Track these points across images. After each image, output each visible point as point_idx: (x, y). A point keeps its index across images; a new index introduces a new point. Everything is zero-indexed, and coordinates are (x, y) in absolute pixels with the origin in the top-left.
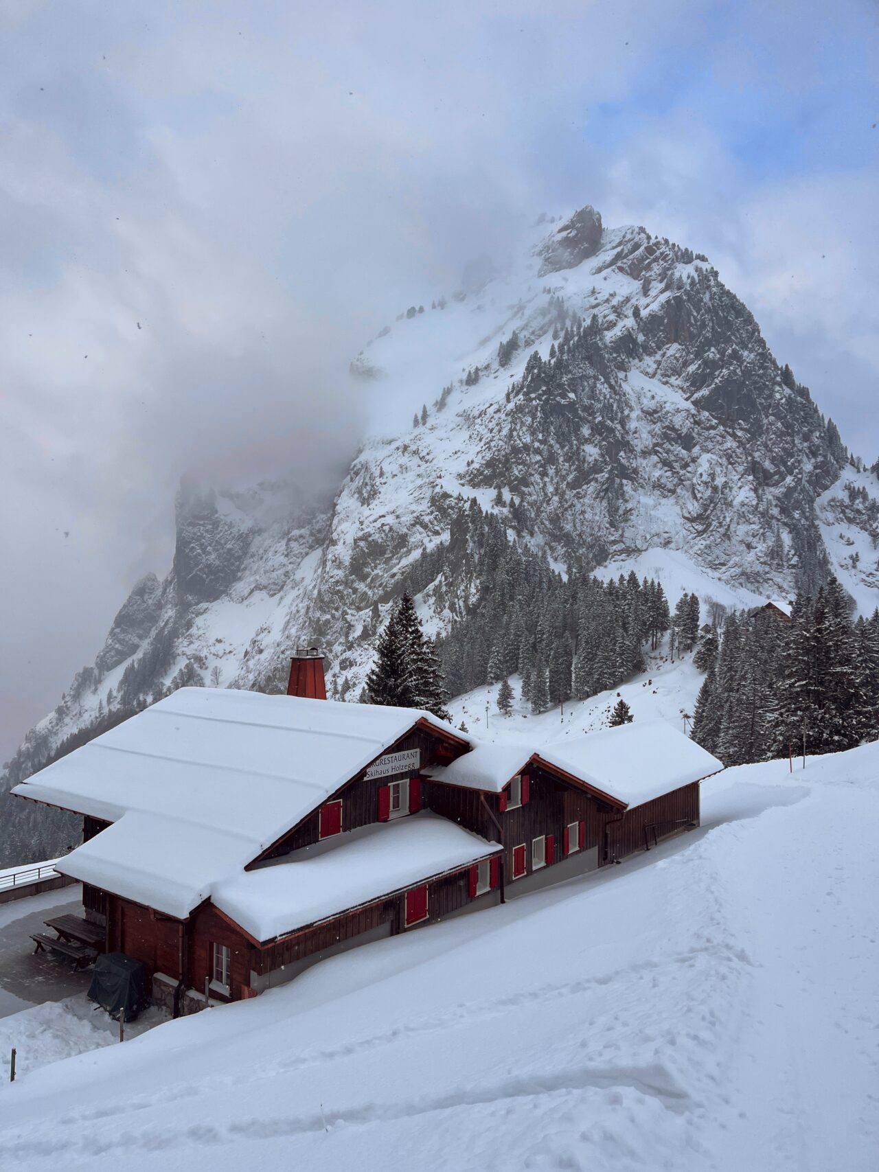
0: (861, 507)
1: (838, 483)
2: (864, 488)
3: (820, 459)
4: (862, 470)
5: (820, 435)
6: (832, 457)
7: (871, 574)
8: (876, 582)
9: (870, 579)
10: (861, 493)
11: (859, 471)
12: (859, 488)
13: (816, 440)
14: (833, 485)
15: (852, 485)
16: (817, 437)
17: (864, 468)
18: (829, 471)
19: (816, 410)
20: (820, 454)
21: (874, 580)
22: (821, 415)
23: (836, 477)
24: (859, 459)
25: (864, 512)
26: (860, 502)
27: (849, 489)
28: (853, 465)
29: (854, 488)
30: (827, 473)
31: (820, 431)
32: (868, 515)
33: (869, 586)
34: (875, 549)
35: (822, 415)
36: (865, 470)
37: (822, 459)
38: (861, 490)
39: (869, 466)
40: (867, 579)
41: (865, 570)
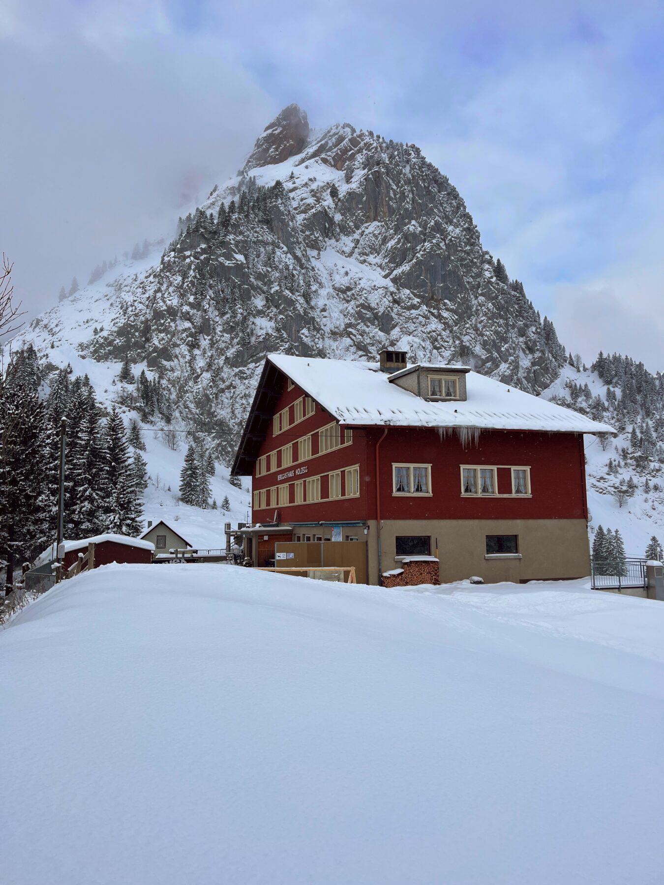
0: (584, 405)
1: (557, 381)
2: (586, 386)
3: (538, 354)
4: (581, 369)
5: (536, 330)
6: (550, 355)
7: (602, 478)
8: (609, 488)
9: (601, 484)
10: (583, 391)
11: (579, 371)
12: (580, 385)
13: (532, 335)
14: (553, 383)
15: (573, 384)
16: (532, 332)
17: (584, 367)
18: (548, 368)
19: (531, 307)
20: (538, 350)
21: (606, 485)
22: (536, 312)
23: (555, 375)
24: (578, 357)
25: (588, 410)
26: (583, 400)
27: (570, 387)
28: (572, 365)
29: (576, 385)
30: (546, 370)
31: (536, 326)
32: (593, 414)
33: (601, 493)
34: (604, 450)
35: (538, 312)
36: (585, 370)
37: (540, 355)
38: (583, 388)
39: (589, 365)
40: (598, 484)
41: (594, 474)
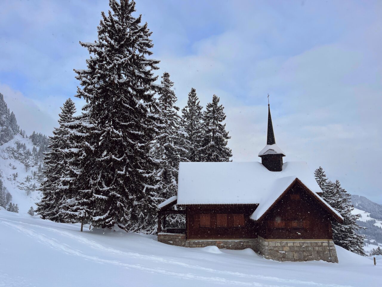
0: (22, 152)
1: (12, 140)
2: (25, 144)
3: (5, 127)
4: (25, 137)
5: (6, 117)
6: (11, 128)
7: (22, 183)
8: (25, 187)
9: (22, 186)
10: (23, 146)
11: (24, 137)
12: (22, 144)
13: (4, 118)
14: (10, 141)
15: (19, 142)
16: (4, 117)
17: (26, 136)
18: (8, 134)
19: (6, 106)
20: (5, 125)
21: (24, 186)
22: (8, 109)
23: (12, 138)
24: (24, 132)
25: (23, 154)
26: (22, 150)
27: (18, 144)
28: (21, 134)
29: (20, 143)
30: (8, 135)
31: (6, 115)
32: (25, 156)
33: (21, 189)
34: (26, 172)
35: (9, 109)
36: (27, 137)
37: (6, 128)
38: (23, 145)
39: (29, 136)
40: (20, 186)
41: (20, 181)
